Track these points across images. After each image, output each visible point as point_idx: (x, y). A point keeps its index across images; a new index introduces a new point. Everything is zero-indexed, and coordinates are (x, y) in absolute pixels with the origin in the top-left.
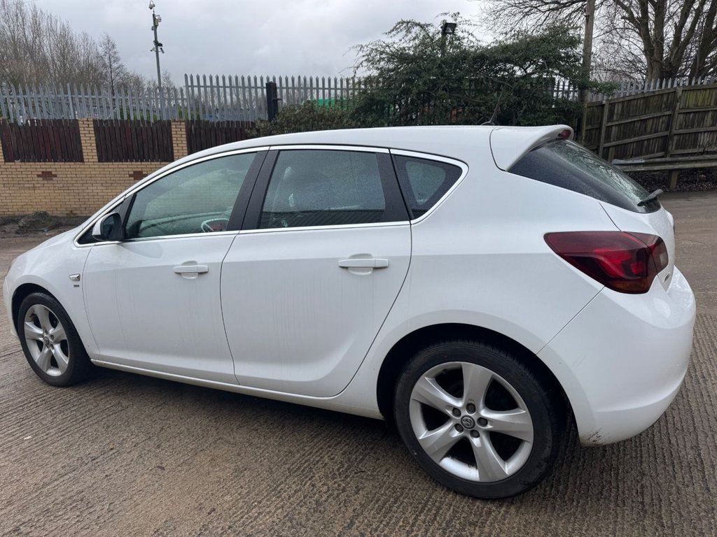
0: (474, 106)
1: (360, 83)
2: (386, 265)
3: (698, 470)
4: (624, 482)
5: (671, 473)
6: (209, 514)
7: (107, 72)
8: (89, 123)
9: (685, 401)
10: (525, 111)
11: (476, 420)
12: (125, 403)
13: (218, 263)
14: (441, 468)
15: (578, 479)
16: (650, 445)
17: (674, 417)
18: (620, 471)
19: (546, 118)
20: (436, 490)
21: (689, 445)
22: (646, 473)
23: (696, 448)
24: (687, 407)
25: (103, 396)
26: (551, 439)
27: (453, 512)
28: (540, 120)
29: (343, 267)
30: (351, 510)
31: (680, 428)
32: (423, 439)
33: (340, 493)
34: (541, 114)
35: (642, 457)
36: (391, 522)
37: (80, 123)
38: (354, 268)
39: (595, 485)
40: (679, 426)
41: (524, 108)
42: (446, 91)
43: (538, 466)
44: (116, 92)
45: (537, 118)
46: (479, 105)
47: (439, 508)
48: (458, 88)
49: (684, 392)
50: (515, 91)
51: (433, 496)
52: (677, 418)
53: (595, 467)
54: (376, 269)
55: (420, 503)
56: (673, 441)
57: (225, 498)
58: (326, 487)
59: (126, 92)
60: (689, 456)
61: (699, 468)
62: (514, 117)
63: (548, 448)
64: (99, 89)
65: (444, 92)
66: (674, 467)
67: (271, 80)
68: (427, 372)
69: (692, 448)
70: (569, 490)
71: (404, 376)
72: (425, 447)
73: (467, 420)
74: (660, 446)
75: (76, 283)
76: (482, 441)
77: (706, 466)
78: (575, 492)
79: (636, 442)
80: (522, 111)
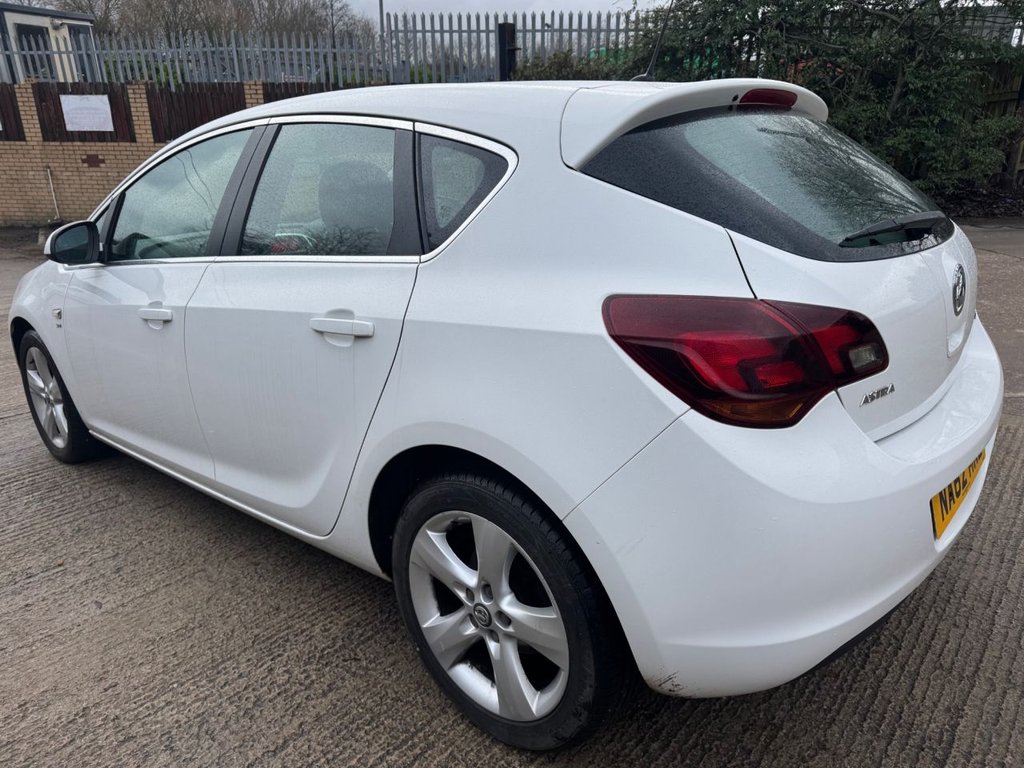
0: (828, 55)
1: (646, 20)
2: (371, 334)
3: (935, 758)
4: (775, 757)
5: (877, 754)
6: (106, 690)
7: (327, 15)
8: (258, 87)
9: (989, 611)
10: (921, 63)
11: (492, 614)
12: (123, 497)
13: (182, 307)
14: (450, 679)
15: (695, 735)
16: (869, 691)
17: (947, 642)
18: (781, 734)
19: (957, 75)
20: (446, 713)
21: (945, 703)
22: (828, 746)
23: (956, 712)
24: (985, 626)
25: (105, 483)
26: (593, 673)
27: (447, 758)
28: (945, 80)
29: (317, 331)
30: (296, 723)
31: (946, 666)
32: (427, 628)
33: (301, 691)
34: (948, 70)
35: (838, 712)
36: (341, 757)
37: (246, 87)
38: (333, 335)
39: (718, 752)
40: (947, 662)
41: (919, 58)
42: (781, 31)
43: (575, 715)
44: (338, 41)
45: (940, 76)
46: (837, 53)
47: (431, 746)
48: (802, 25)
49: (996, 594)
50: (904, 28)
51: (434, 724)
52: (953, 645)
53: (739, 717)
54: (358, 338)
55: (407, 731)
56: (918, 692)
57: (143, 669)
58: (286, 676)
59: (351, 43)
60: (933, 725)
61: (939, 754)
62: (900, 74)
63: (588, 688)
64: (315, 39)
65: (778, 32)
66: (889, 744)
67: (510, 20)
68: (428, 522)
69: (948, 710)
70: (666, 754)
71: (401, 523)
72: (431, 640)
73: (480, 612)
74: (887, 696)
75: (59, 322)
76: (502, 650)
77: (954, 753)
78: (675, 758)
79: (846, 680)
80: (914, 64)
